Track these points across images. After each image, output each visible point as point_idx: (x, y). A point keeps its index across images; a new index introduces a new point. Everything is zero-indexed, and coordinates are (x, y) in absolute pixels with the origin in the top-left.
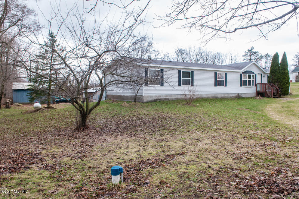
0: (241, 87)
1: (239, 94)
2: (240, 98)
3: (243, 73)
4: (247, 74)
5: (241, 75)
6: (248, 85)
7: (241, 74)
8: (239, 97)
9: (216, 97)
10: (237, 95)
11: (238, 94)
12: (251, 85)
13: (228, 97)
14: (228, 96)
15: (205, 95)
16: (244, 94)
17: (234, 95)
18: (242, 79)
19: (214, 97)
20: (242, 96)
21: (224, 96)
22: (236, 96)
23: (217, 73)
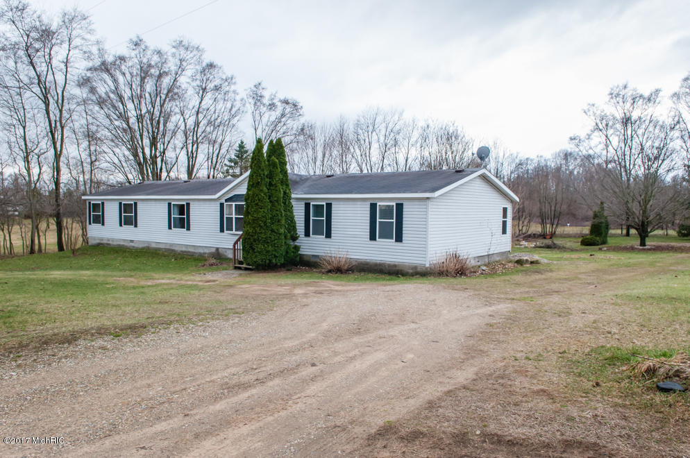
0: (222, 234)
1: (220, 250)
2: (222, 259)
3: (226, 201)
4: (234, 204)
5: (222, 205)
6: (236, 230)
8: (218, 256)
9: (173, 250)
10: (214, 250)
11: (217, 249)
14: (196, 251)
15: (154, 244)
17: (207, 251)
18: (225, 216)
19: (169, 250)
20: (225, 253)
21: (187, 250)
22: (214, 252)
23: (172, 203)
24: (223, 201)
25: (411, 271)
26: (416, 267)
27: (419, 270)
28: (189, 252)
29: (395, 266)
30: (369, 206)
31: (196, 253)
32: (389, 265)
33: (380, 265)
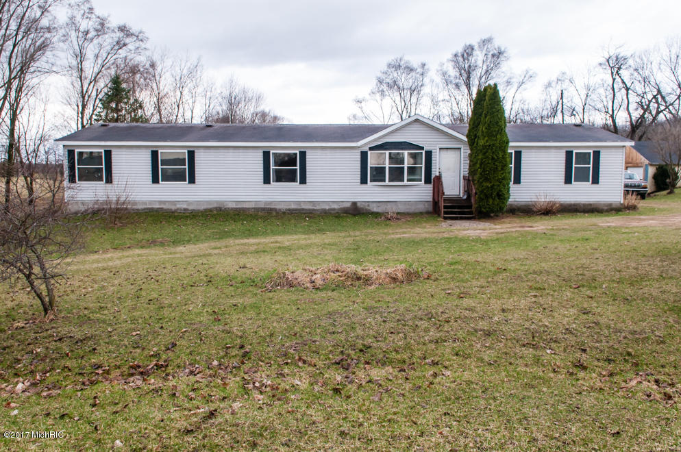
0: (364, 186)
1: (359, 204)
2: (363, 214)
3: (371, 149)
4: (387, 152)
5: (364, 156)
6: (390, 180)
7: (362, 152)
8: (356, 212)
10: (348, 205)
11: (354, 204)
12: (403, 181)
13: (314, 210)
14: (315, 208)
15: (234, 203)
16: (379, 204)
18: (369, 166)
20: (368, 208)
21: (299, 207)
22: (347, 208)
23: (272, 151)
24: (366, 149)
25: (606, 208)
26: (611, 205)
27: (614, 206)
28: (303, 209)
29: (590, 205)
30: (565, 154)
31: (318, 210)
32: (584, 205)
33: (575, 205)
